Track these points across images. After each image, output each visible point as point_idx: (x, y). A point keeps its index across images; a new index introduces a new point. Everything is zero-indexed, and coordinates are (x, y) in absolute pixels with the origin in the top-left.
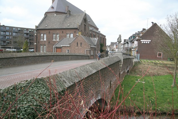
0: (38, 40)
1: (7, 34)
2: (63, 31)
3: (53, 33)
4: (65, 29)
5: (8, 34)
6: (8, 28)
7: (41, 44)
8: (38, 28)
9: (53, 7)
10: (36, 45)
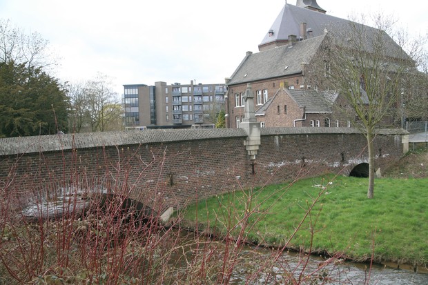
0: (231, 108)
1: (206, 99)
2: (274, 84)
3: (257, 89)
4: (277, 77)
5: (206, 101)
6: (207, 88)
7: (237, 114)
8: (230, 84)
9: (272, 33)
10: (229, 117)
